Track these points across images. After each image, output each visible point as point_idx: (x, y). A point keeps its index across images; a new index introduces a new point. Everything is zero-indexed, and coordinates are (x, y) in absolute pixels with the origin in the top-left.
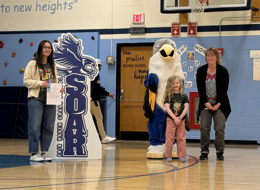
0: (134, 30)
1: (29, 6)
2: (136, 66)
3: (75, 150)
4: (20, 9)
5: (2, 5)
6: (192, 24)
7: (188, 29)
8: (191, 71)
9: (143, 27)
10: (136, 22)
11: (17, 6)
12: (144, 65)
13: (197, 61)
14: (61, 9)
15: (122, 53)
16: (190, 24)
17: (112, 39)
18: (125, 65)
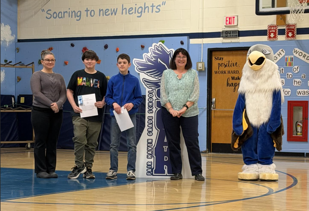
0: (227, 33)
1: (114, 9)
2: (229, 73)
3: (166, 169)
4: (105, 12)
5: (87, 9)
6: (290, 26)
7: (286, 31)
8: (289, 78)
9: (237, 30)
10: (228, 25)
11: (102, 10)
12: (237, 71)
13: (296, 67)
14: (148, 12)
15: (213, 58)
16: (289, 26)
17: (203, 44)
18: (216, 72)
